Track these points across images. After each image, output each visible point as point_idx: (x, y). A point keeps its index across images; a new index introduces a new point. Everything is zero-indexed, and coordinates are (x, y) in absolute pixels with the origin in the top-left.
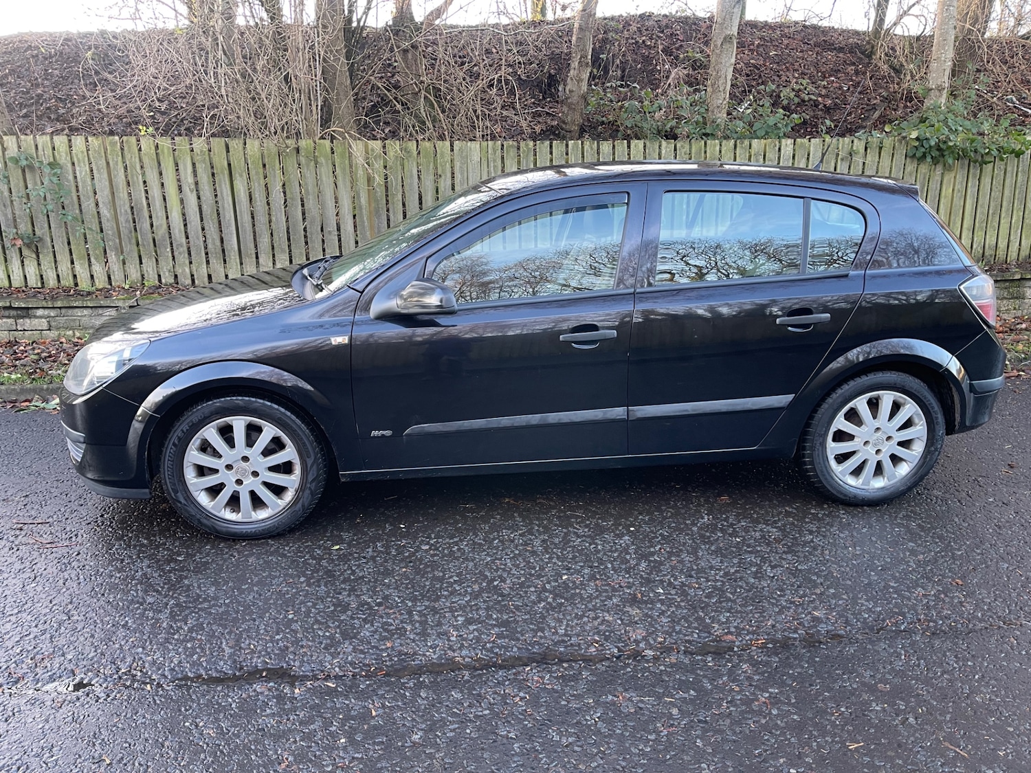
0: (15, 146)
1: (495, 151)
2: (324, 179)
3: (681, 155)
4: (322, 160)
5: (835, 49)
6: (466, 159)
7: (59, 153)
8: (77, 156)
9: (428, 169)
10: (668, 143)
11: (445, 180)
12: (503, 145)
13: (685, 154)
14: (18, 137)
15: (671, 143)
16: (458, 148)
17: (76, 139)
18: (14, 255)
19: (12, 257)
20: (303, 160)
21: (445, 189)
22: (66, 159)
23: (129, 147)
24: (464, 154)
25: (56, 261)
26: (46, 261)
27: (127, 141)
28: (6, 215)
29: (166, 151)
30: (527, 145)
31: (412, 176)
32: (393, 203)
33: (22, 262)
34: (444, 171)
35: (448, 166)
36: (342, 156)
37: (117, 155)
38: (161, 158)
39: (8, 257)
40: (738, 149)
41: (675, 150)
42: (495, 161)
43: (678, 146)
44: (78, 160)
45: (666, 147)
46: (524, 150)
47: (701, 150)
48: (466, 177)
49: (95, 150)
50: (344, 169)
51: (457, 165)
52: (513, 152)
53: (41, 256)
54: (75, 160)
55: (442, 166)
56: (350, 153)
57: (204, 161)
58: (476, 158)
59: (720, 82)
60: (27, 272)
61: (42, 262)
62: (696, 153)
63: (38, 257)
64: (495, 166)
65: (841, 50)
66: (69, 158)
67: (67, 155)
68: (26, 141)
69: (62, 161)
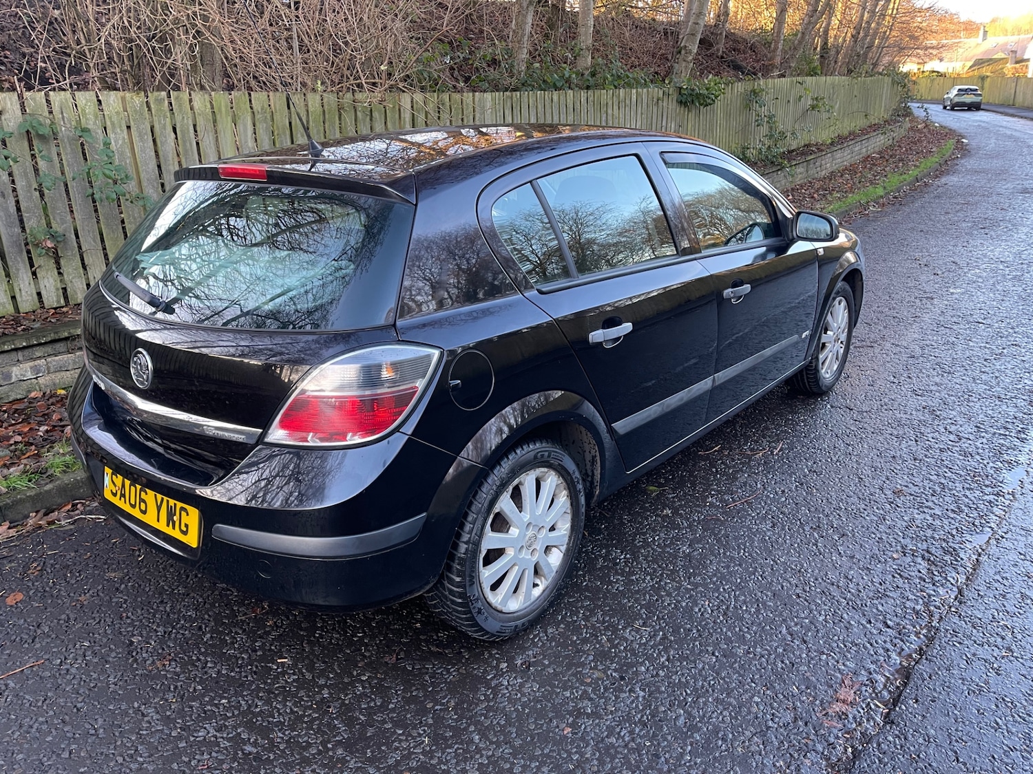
8: (110, 118)
18: (21, 265)
19: (18, 270)
22: (95, 123)
25: (84, 267)
26: (71, 266)
28: (6, 210)
33: (34, 274)
37: (165, 117)
38: (218, 117)
39: (12, 271)
44: (113, 124)
49: (135, 111)
53: (62, 262)
54: (108, 123)
60: (42, 287)
61: (64, 269)
63: (58, 263)
67: (96, 117)
68: (34, 99)
69: (89, 127)
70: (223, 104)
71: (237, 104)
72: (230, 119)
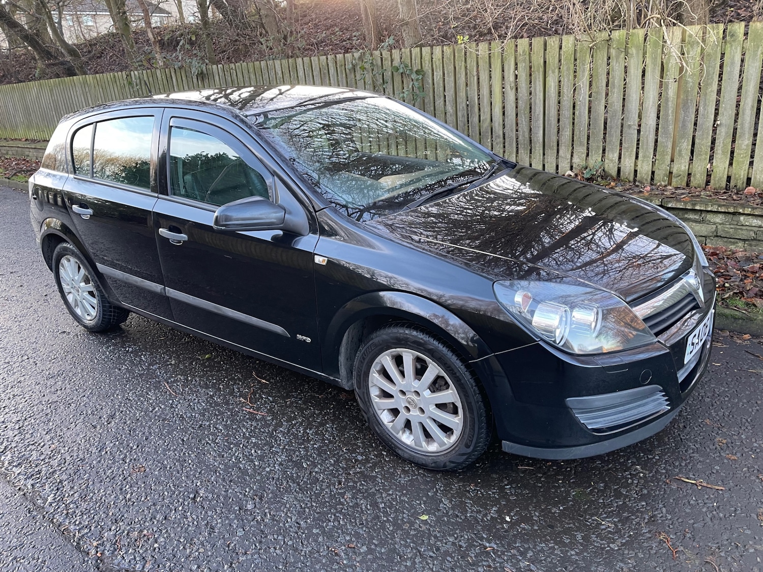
4: (633, 51)
7: (424, 61)
8: (436, 63)
17: (436, 49)
20: (613, 52)
22: (428, 66)
36: (655, 45)
44: (436, 66)
50: (655, 59)
54: (434, 67)
56: (664, 40)
57: (525, 60)
66: (430, 65)
68: (405, 52)
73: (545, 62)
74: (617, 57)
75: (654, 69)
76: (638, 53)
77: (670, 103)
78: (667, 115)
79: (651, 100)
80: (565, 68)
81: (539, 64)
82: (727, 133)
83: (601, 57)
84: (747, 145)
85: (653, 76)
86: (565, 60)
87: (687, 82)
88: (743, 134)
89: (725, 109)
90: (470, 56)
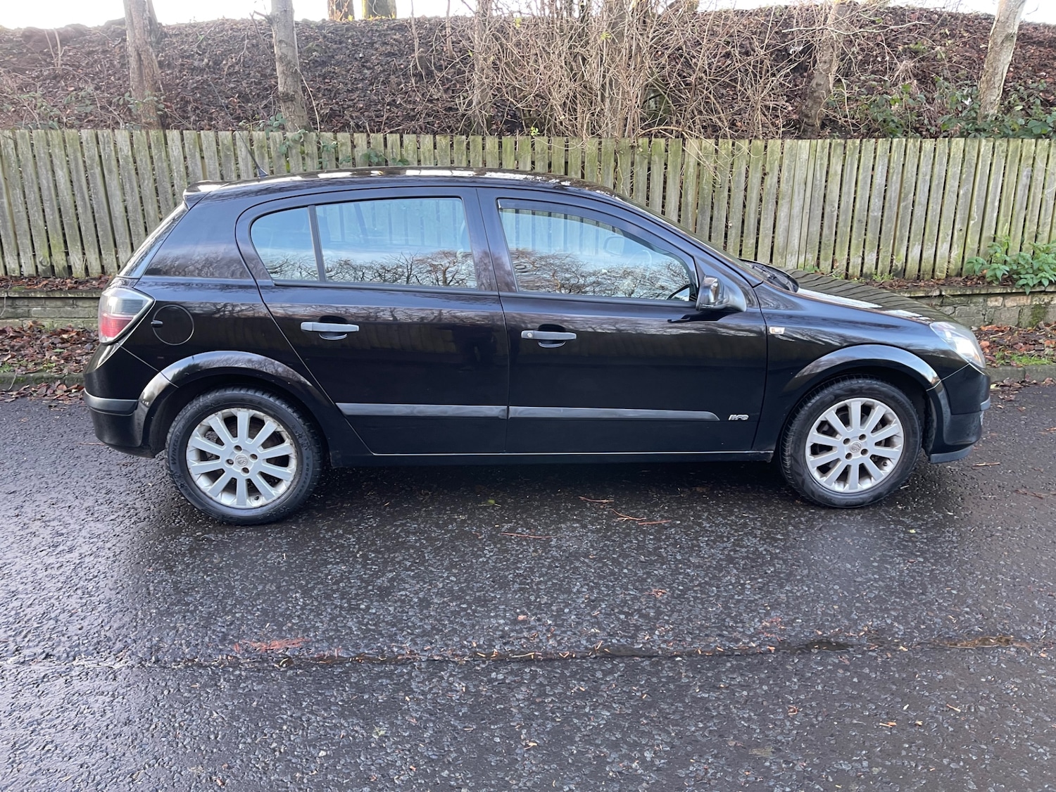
0: (365, 143)
1: (823, 149)
2: (655, 177)
3: (998, 153)
4: (655, 158)
5: (1034, 43)
6: (794, 157)
7: (407, 150)
8: (424, 154)
9: (757, 167)
10: (988, 141)
11: (772, 178)
12: (830, 144)
13: (1003, 152)
14: (368, 135)
15: (990, 141)
16: (788, 147)
17: (424, 138)
20: (637, 158)
21: (771, 186)
22: (413, 157)
23: (475, 146)
24: (794, 152)
27: (473, 141)
29: (509, 149)
30: (854, 143)
31: (740, 174)
32: (719, 201)
34: (771, 169)
35: (777, 164)
36: (676, 154)
37: (462, 154)
38: (503, 156)
40: (1052, 148)
41: (994, 148)
42: (822, 159)
43: (997, 143)
44: (425, 158)
45: (986, 145)
46: (850, 148)
47: (1017, 149)
48: (792, 175)
49: (442, 149)
50: (675, 167)
51: (786, 162)
52: (840, 150)
54: (422, 158)
55: (770, 164)
56: (683, 150)
57: (543, 159)
58: (805, 156)
59: (997, 79)
62: (1012, 152)
64: (821, 164)
65: (1040, 43)
66: (415, 156)
67: (414, 153)
68: (375, 138)
69: (409, 159)
70: (509, 146)
71: (520, 146)
72: (513, 157)
73: (566, 163)
74: (641, 163)
75: (675, 176)
76: (660, 161)
77: (690, 208)
78: (687, 219)
79: (673, 204)
80: (589, 170)
81: (560, 165)
82: (736, 234)
83: (625, 163)
84: (752, 244)
85: (675, 182)
86: (589, 162)
87: (703, 189)
88: (749, 234)
89: (735, 212)
90: (474, 150)
